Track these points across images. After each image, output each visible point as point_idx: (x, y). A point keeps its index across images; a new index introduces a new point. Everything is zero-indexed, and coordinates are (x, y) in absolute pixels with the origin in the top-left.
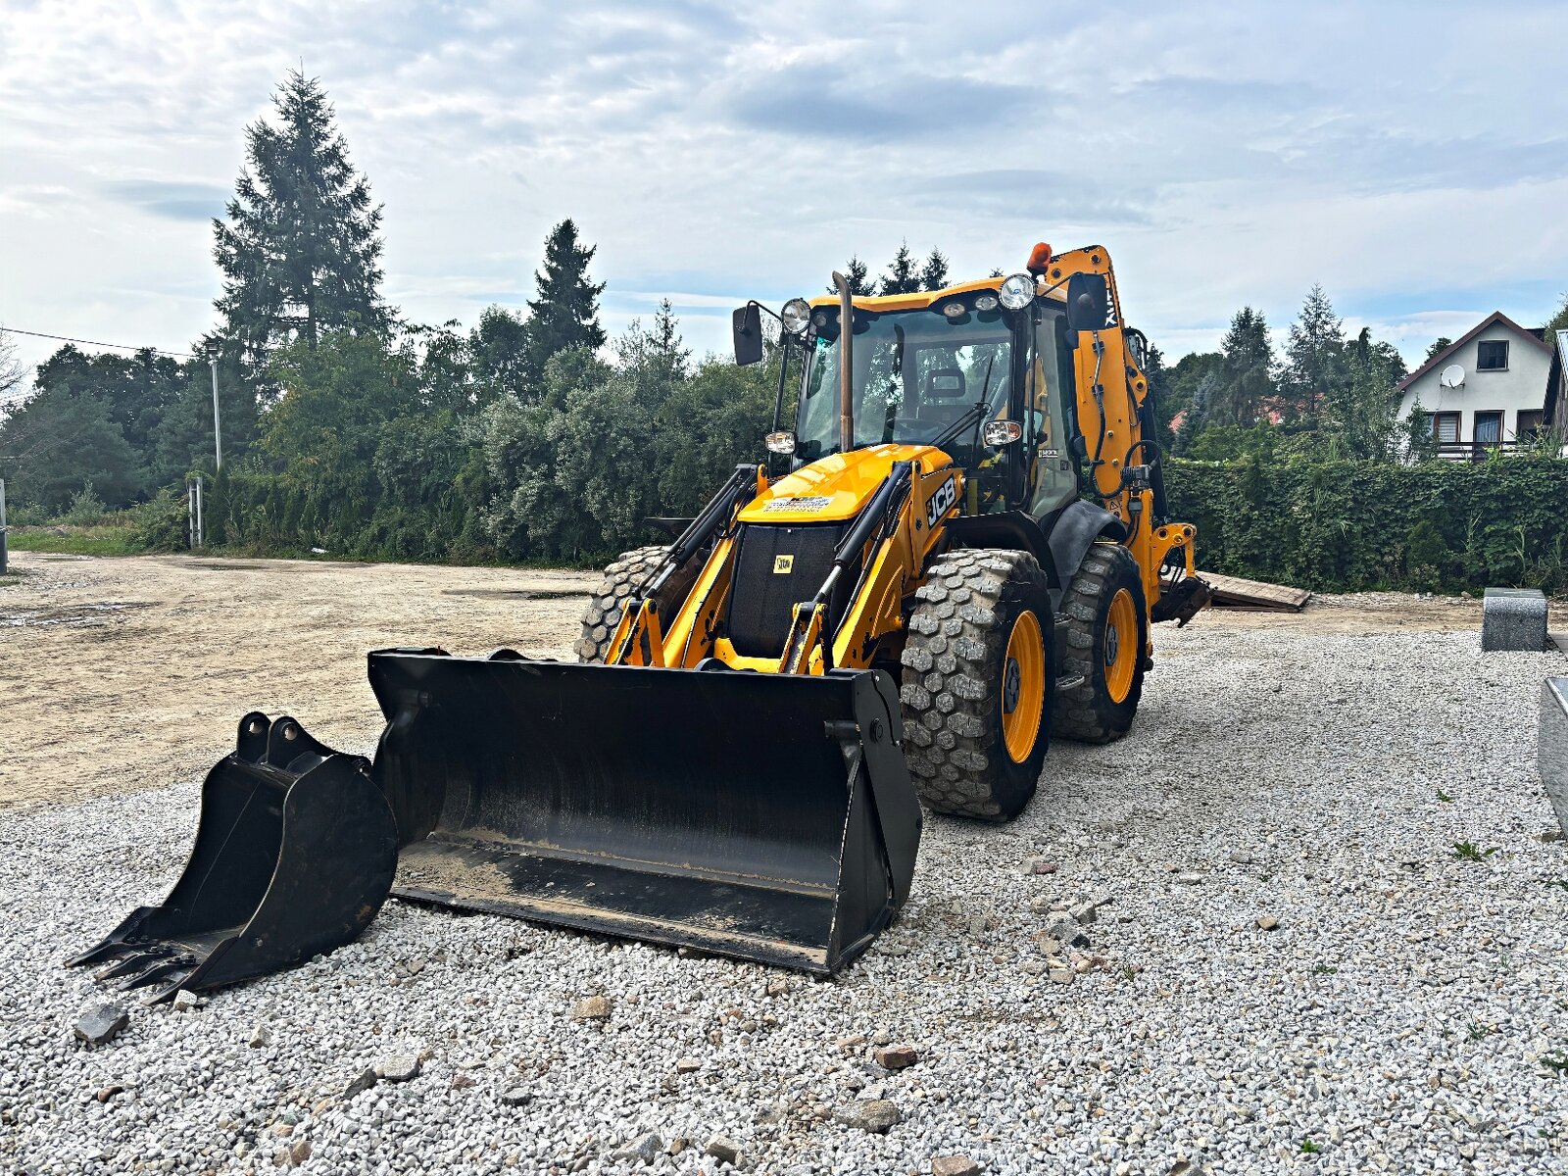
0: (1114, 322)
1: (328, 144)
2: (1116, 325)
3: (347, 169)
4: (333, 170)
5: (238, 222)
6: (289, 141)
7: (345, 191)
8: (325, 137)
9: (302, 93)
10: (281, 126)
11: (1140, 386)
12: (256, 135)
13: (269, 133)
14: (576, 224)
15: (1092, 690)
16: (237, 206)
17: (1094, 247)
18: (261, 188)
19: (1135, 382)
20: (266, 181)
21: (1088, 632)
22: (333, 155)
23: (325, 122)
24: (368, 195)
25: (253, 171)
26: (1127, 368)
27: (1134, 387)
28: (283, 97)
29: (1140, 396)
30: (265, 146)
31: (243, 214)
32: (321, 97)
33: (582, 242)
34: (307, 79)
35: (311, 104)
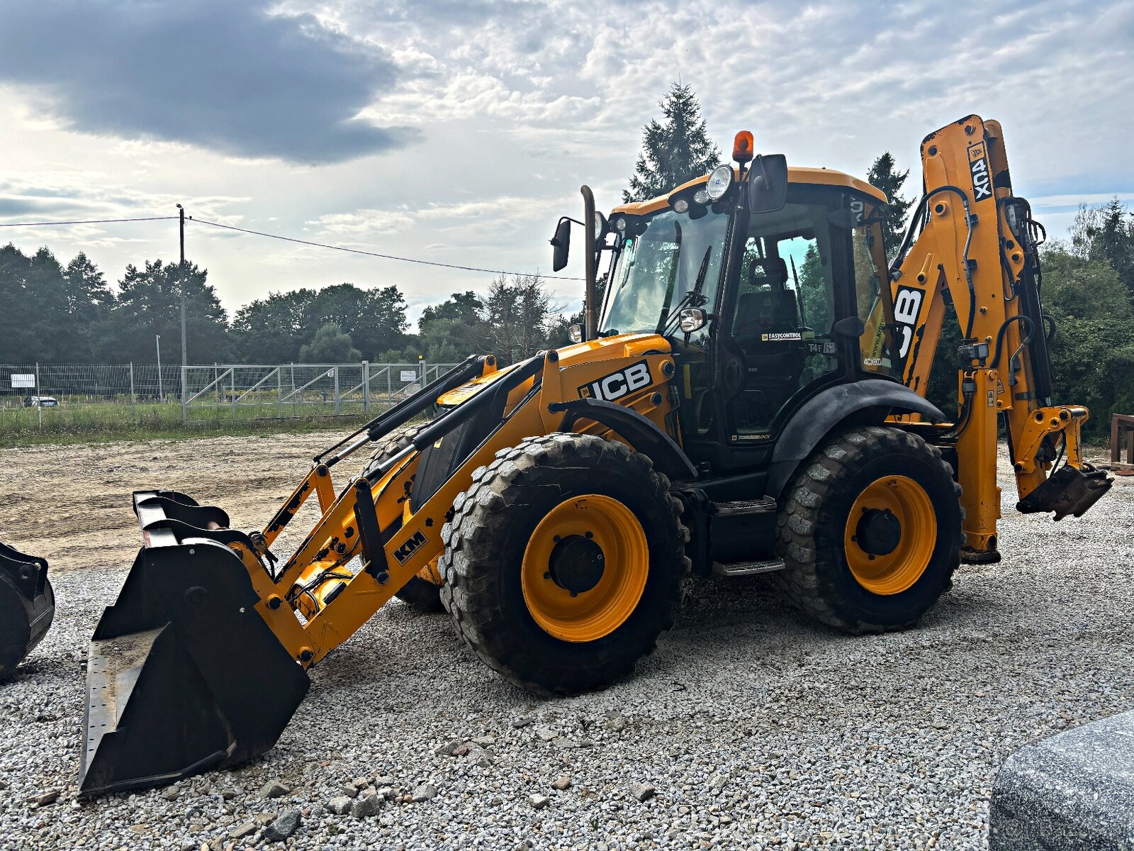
0: (987, 193)
1: (693, 129)
2: (990, 196)
3: (706, 144)
4: (698, 146)
5: (636, 190)
6: (671, 131)
7: (704, 158)
8: (692, 124)
9: (679, 97)
10: (665, 122)
11: (1015, 257)
12: (650, 130)
13: (658, 128)
14: (893, 156)
15: (813, 578)
16: (636, 180)
17: (970, 117)
18: (651, 166)
19: (1009, 254)
20: (653, 160)
21: (810, 519)
22: (699, 136)
23: (693, 113)
24: (719, 158)
25: (646, 155)
26: (1002, 239)
27: (1011, 261)
28: (666, 102)
29: (1017, 269)
30: (655, 138)
31: (640, 184)
32: (691, 97)
33: (896, 170)
34: (683, 87)
35: (685, 104)
